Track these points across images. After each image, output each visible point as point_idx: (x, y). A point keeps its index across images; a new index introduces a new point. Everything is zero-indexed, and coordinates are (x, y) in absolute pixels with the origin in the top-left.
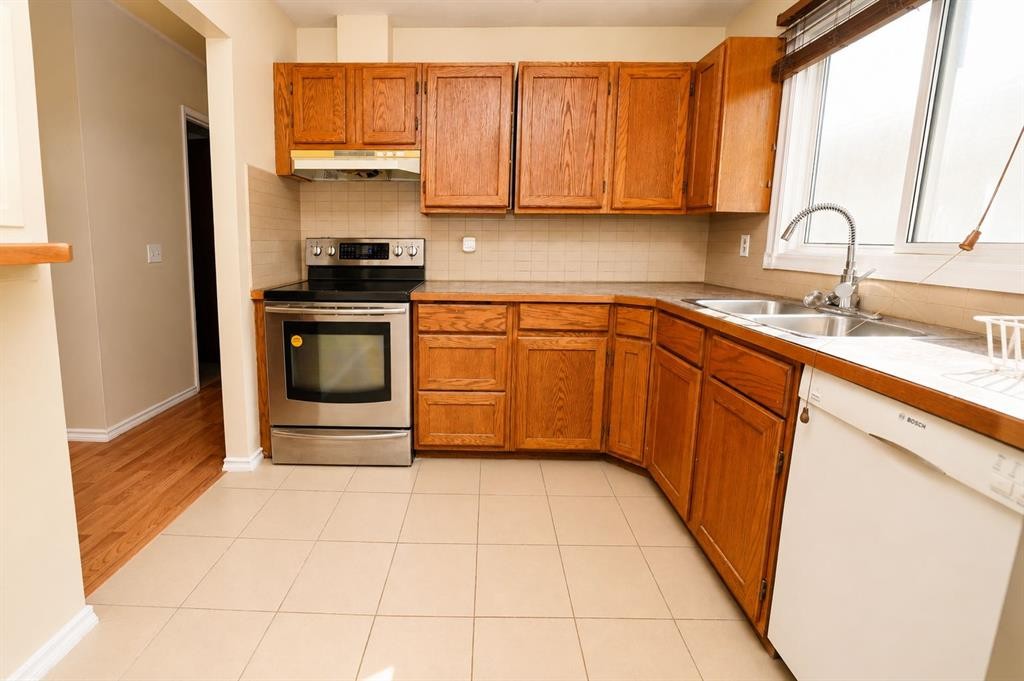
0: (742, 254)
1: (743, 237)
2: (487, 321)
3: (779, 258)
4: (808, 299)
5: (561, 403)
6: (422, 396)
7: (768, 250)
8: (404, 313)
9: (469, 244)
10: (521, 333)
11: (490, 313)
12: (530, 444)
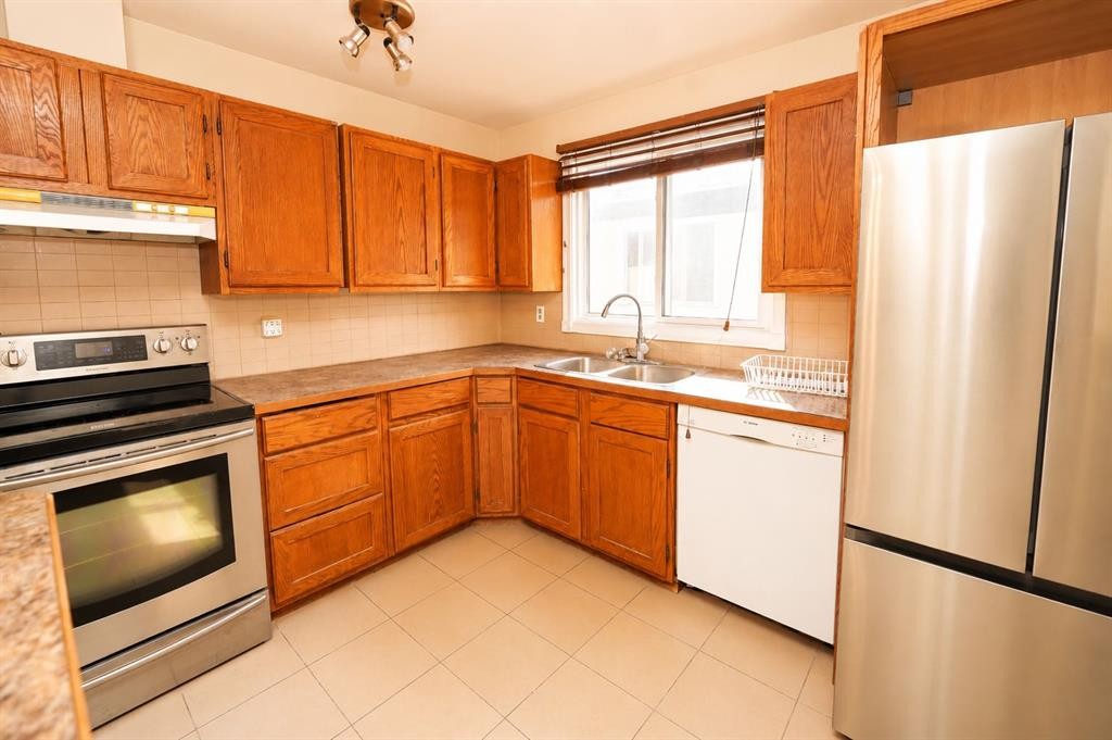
0: (538, 320)
1: (538, 308)
2: (356, 419)
3: (576, 324)
4: (609, 354)
5: (436, 485)
6: (278, 537)
7: (565, 317)
8: (251, 434)
9: (272, 328)
10: (391, 424)
11: (359, 408)
12: (413, 539)
